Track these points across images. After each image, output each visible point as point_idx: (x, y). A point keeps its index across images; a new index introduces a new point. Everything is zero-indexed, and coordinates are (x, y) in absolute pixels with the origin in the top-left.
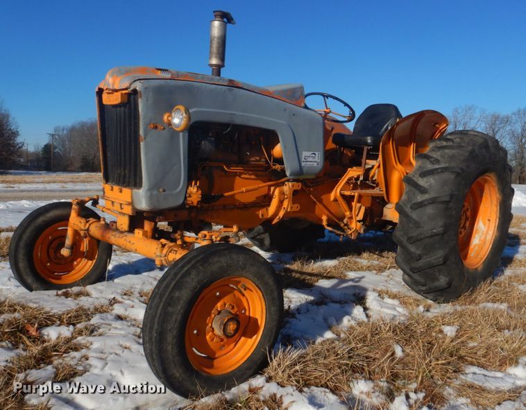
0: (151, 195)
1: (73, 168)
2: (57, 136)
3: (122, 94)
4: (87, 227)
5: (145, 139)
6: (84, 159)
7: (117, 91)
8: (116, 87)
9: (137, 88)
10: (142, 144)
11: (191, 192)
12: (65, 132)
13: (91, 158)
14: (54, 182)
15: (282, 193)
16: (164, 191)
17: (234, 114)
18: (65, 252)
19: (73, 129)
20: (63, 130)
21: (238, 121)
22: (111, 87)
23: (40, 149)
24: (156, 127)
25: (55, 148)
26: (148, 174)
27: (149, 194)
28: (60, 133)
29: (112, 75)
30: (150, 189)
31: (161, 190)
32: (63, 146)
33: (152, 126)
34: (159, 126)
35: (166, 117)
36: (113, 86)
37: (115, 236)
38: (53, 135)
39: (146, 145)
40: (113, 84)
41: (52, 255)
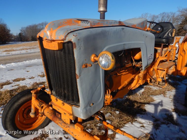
0: (86, 110)
1: (29, 40)
2: (23, 30)
3: (58, 43)
4: (42, 111)
5: (80, 76)
6: (32, 37)
7: (54, 41)
8: (53, 38)
9: (72, 41)
10: (78, 81)
11: (107, 99)
12: (25, 29)
13: (34, 36)
14: (23, 49)
15: (139, 77)
16: (93, 104)
17: (125, 44)
18: (32, 115)
19: (27, 28)
20: (24, 28)
21: (127, 47)
22: (49, 38)
23: (18, 35)
24: (86, 66)
25: (23, 34)
26: (84, 98)
27: (85, 111)
28: (23, 29)
29: (49, 30)
30: (85, 107)
31: (91, 104)
32: (25, 33)
33: (84, 66)
34: (89, 65)
35: (92, 58)
36: (51, 37)
37: (61, 124)
38: (21, 30)
39: (80, 80)
40: (51, 36)
41: (25, 116)
